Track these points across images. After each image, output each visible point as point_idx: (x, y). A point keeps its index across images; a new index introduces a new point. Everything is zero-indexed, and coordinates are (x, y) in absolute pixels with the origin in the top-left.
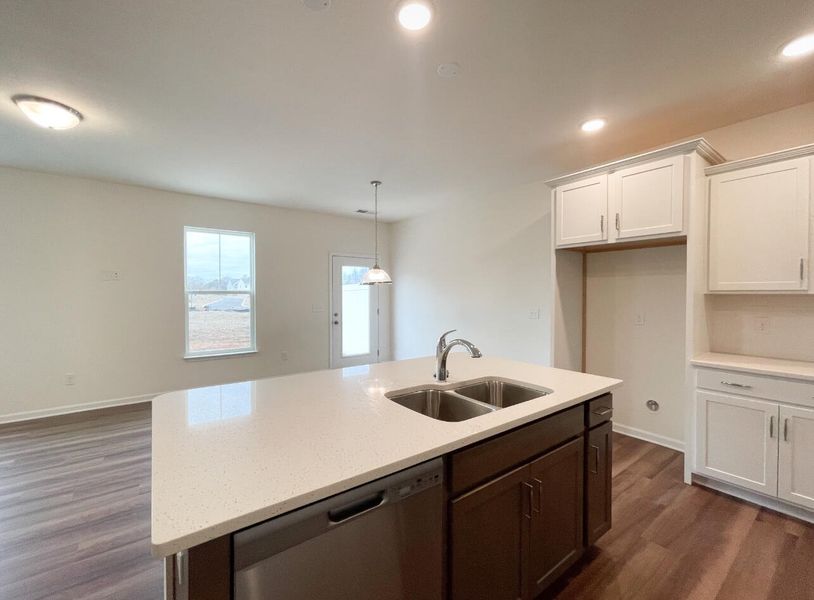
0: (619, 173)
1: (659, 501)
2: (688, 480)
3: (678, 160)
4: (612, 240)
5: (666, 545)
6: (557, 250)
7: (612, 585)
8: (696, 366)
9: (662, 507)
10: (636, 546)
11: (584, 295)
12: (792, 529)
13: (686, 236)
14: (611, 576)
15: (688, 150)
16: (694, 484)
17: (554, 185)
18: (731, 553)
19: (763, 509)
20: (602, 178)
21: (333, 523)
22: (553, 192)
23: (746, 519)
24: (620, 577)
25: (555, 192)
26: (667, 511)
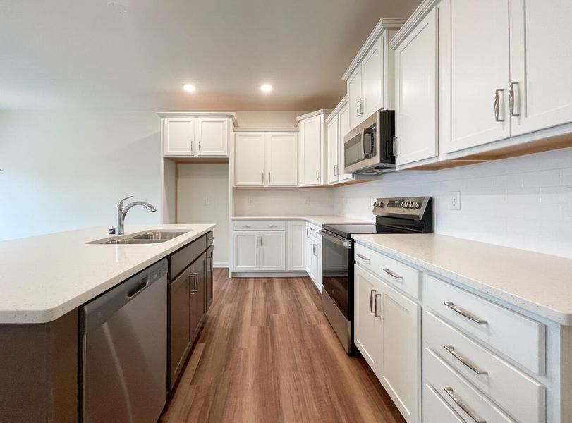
0: (200, 119)
1: (223, 288)
2: (230, 277)
3: (225, 120)
4: (196, 156)
5: (231, 302)
6: (165, 158)
7: (218, 325)
8: (233, 220)
9: (224, 290)
10: (221, 307)
11: (176, 189)
12: (264, 281)
13: (228, 158)
14: (216, 322)
15: (229, 117)
16: (232, 278)
17: (163, 116)
18: (251, 296)
19: (255, 278)
20: (191, 119)
21: (129, 298)
22: (162, 119)
23: (251, 284)
24: (219, 321)
25: (164, 121)
26: (227, 291)
